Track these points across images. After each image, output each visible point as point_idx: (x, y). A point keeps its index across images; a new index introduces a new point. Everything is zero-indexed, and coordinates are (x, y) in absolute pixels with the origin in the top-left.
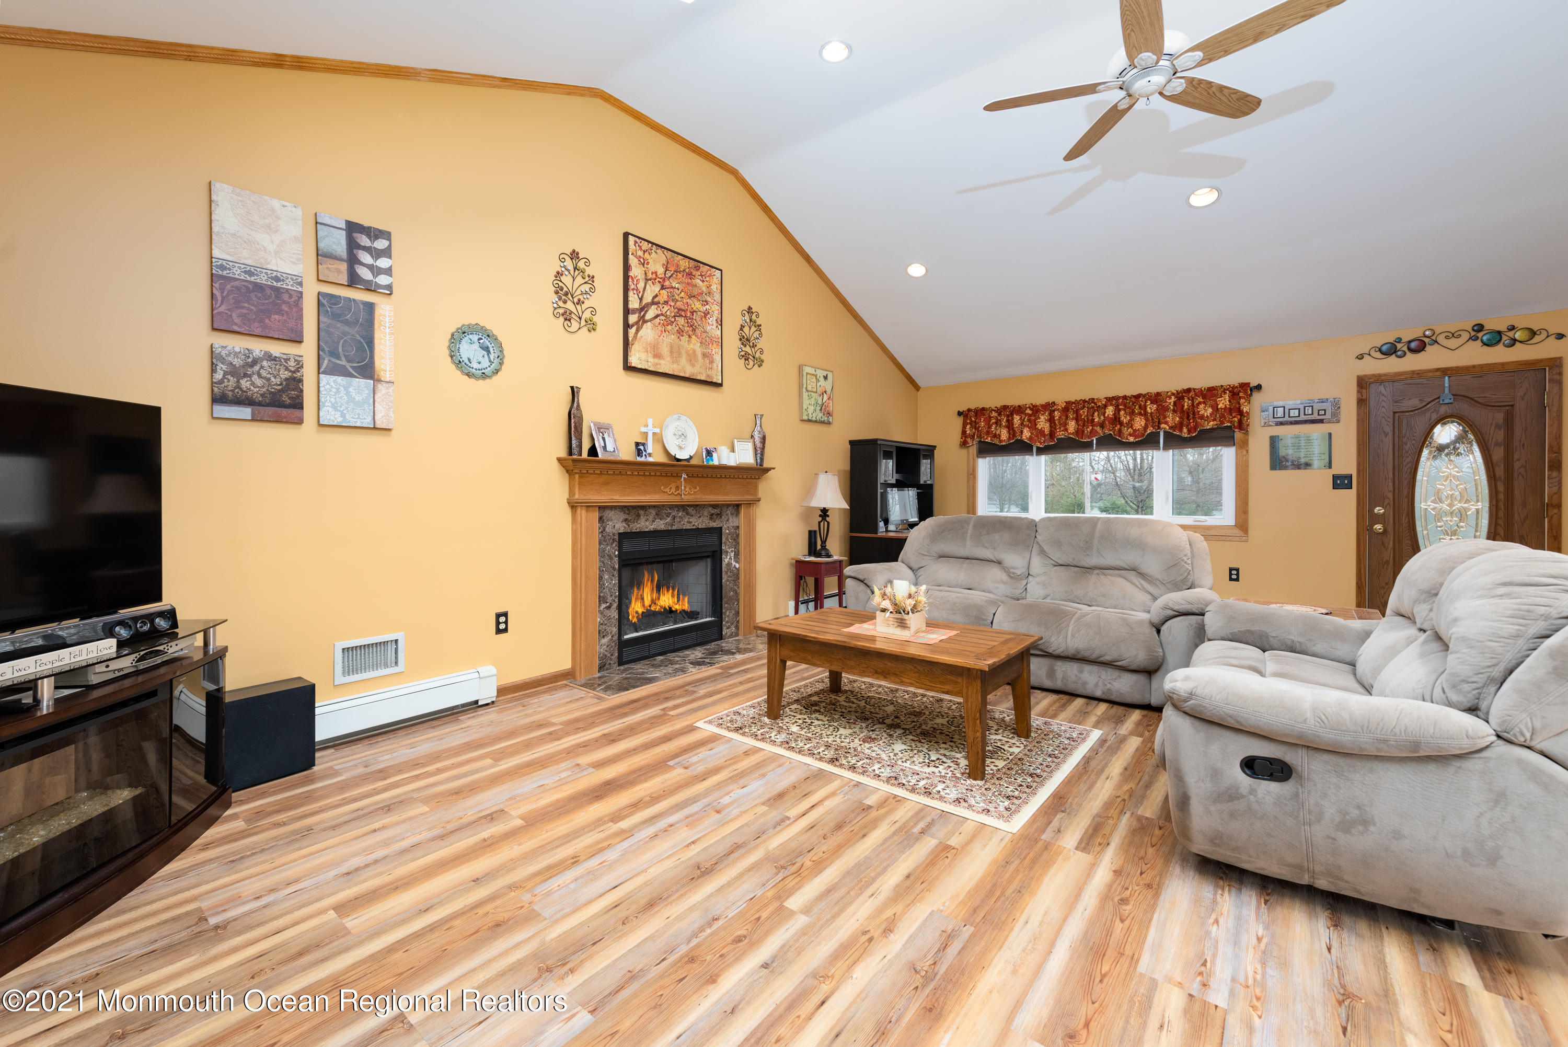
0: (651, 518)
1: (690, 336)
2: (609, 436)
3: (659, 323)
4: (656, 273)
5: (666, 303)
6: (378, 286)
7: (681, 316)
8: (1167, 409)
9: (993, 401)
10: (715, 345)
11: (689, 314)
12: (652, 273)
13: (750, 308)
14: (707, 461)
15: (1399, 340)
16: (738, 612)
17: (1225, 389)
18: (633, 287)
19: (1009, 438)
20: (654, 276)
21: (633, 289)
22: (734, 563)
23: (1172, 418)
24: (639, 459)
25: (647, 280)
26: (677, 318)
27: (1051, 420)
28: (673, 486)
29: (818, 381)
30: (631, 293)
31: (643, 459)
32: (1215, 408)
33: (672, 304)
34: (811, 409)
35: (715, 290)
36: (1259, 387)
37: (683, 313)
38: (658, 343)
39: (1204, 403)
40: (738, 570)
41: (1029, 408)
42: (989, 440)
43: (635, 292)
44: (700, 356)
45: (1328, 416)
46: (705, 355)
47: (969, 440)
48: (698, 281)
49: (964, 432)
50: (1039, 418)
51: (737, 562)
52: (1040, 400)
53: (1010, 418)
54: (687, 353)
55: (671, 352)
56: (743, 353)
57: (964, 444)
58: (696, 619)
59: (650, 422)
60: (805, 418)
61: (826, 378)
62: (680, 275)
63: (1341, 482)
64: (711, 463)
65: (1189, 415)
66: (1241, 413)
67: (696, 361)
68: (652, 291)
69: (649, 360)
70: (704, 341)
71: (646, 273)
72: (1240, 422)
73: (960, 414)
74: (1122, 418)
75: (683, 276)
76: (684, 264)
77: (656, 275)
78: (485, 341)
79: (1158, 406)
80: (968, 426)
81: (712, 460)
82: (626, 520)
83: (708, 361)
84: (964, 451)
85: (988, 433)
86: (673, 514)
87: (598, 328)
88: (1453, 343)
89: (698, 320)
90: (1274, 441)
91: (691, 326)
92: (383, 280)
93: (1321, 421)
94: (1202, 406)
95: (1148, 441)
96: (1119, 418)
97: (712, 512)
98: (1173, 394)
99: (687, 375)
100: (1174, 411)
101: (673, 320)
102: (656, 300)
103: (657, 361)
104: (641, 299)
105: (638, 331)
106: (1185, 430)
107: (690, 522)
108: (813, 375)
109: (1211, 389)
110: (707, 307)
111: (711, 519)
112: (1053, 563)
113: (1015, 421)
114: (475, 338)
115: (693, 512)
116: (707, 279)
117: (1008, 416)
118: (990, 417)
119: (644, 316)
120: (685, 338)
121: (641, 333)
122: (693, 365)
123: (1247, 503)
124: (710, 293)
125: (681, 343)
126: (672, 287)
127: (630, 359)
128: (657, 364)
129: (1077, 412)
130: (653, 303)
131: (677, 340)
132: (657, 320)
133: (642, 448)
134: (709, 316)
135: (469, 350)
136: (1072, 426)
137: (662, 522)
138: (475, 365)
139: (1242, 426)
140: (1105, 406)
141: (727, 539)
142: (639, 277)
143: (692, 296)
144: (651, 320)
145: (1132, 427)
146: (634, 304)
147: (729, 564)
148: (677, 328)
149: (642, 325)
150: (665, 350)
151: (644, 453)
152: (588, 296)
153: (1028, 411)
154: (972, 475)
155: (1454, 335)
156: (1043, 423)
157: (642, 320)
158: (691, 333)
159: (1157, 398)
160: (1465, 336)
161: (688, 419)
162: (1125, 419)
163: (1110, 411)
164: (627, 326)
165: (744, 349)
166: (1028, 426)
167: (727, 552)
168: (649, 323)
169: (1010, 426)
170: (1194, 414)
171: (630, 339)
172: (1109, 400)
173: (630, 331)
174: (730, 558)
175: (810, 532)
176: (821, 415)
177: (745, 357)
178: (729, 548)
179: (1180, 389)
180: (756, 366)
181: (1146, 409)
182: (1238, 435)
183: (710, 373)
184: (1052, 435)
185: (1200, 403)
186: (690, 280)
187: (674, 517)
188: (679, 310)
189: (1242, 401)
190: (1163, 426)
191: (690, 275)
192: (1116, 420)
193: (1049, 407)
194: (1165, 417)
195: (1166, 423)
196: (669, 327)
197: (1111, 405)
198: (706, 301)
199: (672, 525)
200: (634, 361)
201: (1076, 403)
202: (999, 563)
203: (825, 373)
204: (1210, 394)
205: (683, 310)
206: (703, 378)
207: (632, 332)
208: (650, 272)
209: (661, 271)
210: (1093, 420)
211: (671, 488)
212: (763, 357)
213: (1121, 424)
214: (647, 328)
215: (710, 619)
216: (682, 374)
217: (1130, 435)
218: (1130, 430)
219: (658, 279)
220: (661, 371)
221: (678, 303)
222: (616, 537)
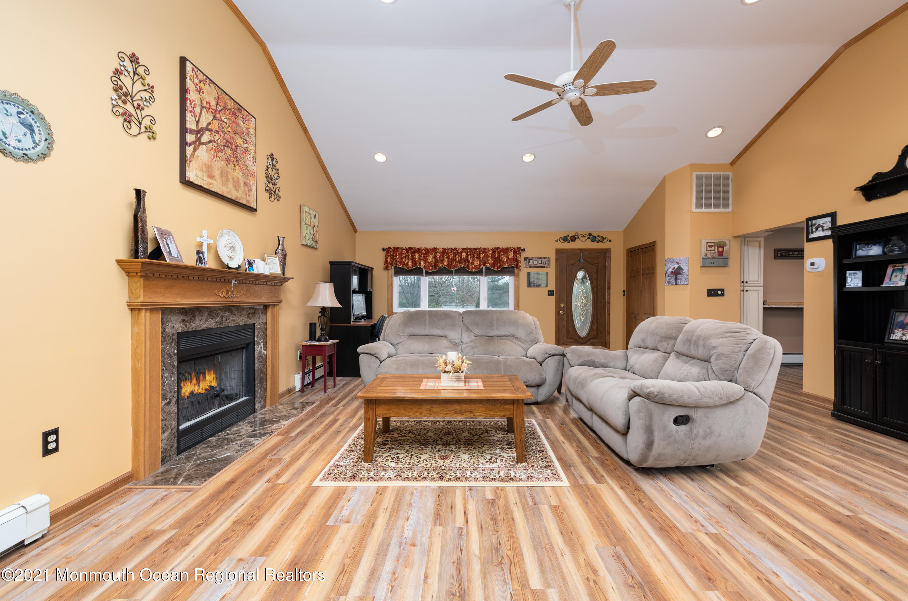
0: (204, 318)
1: (235, 166)
2: (171, 242)
3: (212, 148)
4: (209, 103)
5: (217, 132)
7: (228, 146)
8: (489, 256)
9: (404, 243)
10: (252, 177)
11: (234, 147)
12: (207, 103)
13: (272, 155)
14: (250, 270)
15: (568, 236)
16: (266, 389)
17: (511, 250)
18: (191, 109)
19: (413, 266)
20: (208, 106)
21: (191, 112)
22: (263, 351)
23: (491, 261)
24: (200, 265)
25: (202, 107)
26: (226, 148)
27: (435, 257)
28: (224, 289)
29: (311, 218)
30: (188, 115)
31: (203, 266)
32: (508, 258)
33: (222, 135)
34: (308, 237)
35: (252, 133)
36: (524, 250)
37: (230, 145)
38: (211, 166)
39: (503, 255)
40: (266, 356)
41: (424, 250)
42: (401, 266)
43: (193, 114)
44: (242, 184)
45: (546, 265)
46: (246, 184)
47: (389, 265)
48: (240, 122)
49: (386, 261)
50: (429, 256)
51: (265, 350)
52: (430, 246)
53: (413, 255)
54: (233, 179)
55: (222, 176)
56: (268, 188)
57: (386, 268)
58: (235, 400)
59: (205, 233)
60: (304, 243)
61: (315, 216)
62: (227, 112)
63: (550, 293)
64: (252, 272)
65: (498, 260)
66: (517, 261)
67: (240, 187)
68: (206, 119)
69: (204, 179)
70: (244, 172)
71: (201, 101)
72: (517, 265)
73: (384, 249)
74: (469, 260)
75: (230, 113)
76: (230, 104)
77: (210, 106)
79: (485, 255)
80: (389, 258)
81: (253, 270)
82: (183, 321)
83: (247, 189)
84: (386, 272)
85: (401, 262)
86: (222, 314)
87: (158, 137)
88: (583, 239)
89: (241, 153)
90: (529, 274)
91: (236, 157)
93: (544, 267)
94: (503, 256)
95: (479, 272)
96: (468, 259)
97: (249, 311)
98: (491, 249)
99: (233, 198)
100: (492, 258)
101: (222, 148)
102: (210, 127)
103: (210, 180)
104: (198, 122)
105: (195, 150)
106: (496, 267)
107: (233, 321)
108: (308, 213)
109: (506, 249)
110: (247, 145)
111: (248, 317)
112: (474, 335)
113: (416, 256)
115: (236, 312)
116: (247, 122)
117: (412, 253)
118: (402, 253)
119: (200, 138)
120: (231, 166)
121: (198, 153)
122: (237, 190)
123: (519, 302)
124: (248, 134)
125: (229, 170)
126: (222, 120)
127: (188, 174)
128: (210, 183)
129: (448, 254)
130: (207, 129)
131: (226, 167)
132: (210, 145)
133: (201, 255)
134: (247, 153)
136: (446, 261)
137: (212, 321)
138: (13, 143)
139: (517, 267)
140: (462, 253)
141: (259, 333)
142: (196, 102)
143: (236, 133)
144: (205, 144)
145: (473, 264)
146: (191, 124)
147: (260, 352)
148: (226, 156)
149: (199, 146)
150: (217, 173)
151: (203, 261)
152: (148, 104)
153: (423, 252)
154: (390, 287)
155: (583, 236)
156: (431, 259)
157: (198, 143)
158: (235, 163)
159: (484, 250)
160: (587, 237)
161: (236, 235)
162: (470, 260)
163: (464, 255)
164: (183, 144)
165: (269, 185)
166: (423, 260)
167: (258, 343)
168: (204, 146)
169: (413, 259)
170: (500, 259)
171: (188, 156)
172: (464, 249)
173: (187, 148)
174: (261, 348)
175: (311, 324)
176: (312, 242)
177: (269, 191)
178: (260, 340)
179: (494, 247)
180: (276, 200)
181: (480, 255)
182: (516, 271)
183: (249, 199)
184: (436, 266)
185: (502, 255)
186: (234, 119)
187: (222, 317)
188: (227, 141)
189: (518, 255)
190: (487, 264)
191: (234, 114)
192: (467, 260)
193: (434, 250)
194: (488, 260)
195: (488, 263)
196: (220, 154)
197: (465, 252)
198: (246, 140)
199: (221, 323)
200: (192, 175)
201: (448, 249)
202: (445, 337)
203: (314, 213)
204: (506, 251)
205: (230, 143)
206: (244, 202)
207: (189, 150)
208: (205, 101)
209: (213, 103)
210: (456, 259)
211: (222, 292)
212: (280, 194)
213: (469, 262)
214: (202, 150)
215: (244, 398)
216: (229, 196)
217: (473, 268)
218: (473, 265)
219: (211, 110)
220: (213, 190)
221: (226, 135)
222: (175, 337)
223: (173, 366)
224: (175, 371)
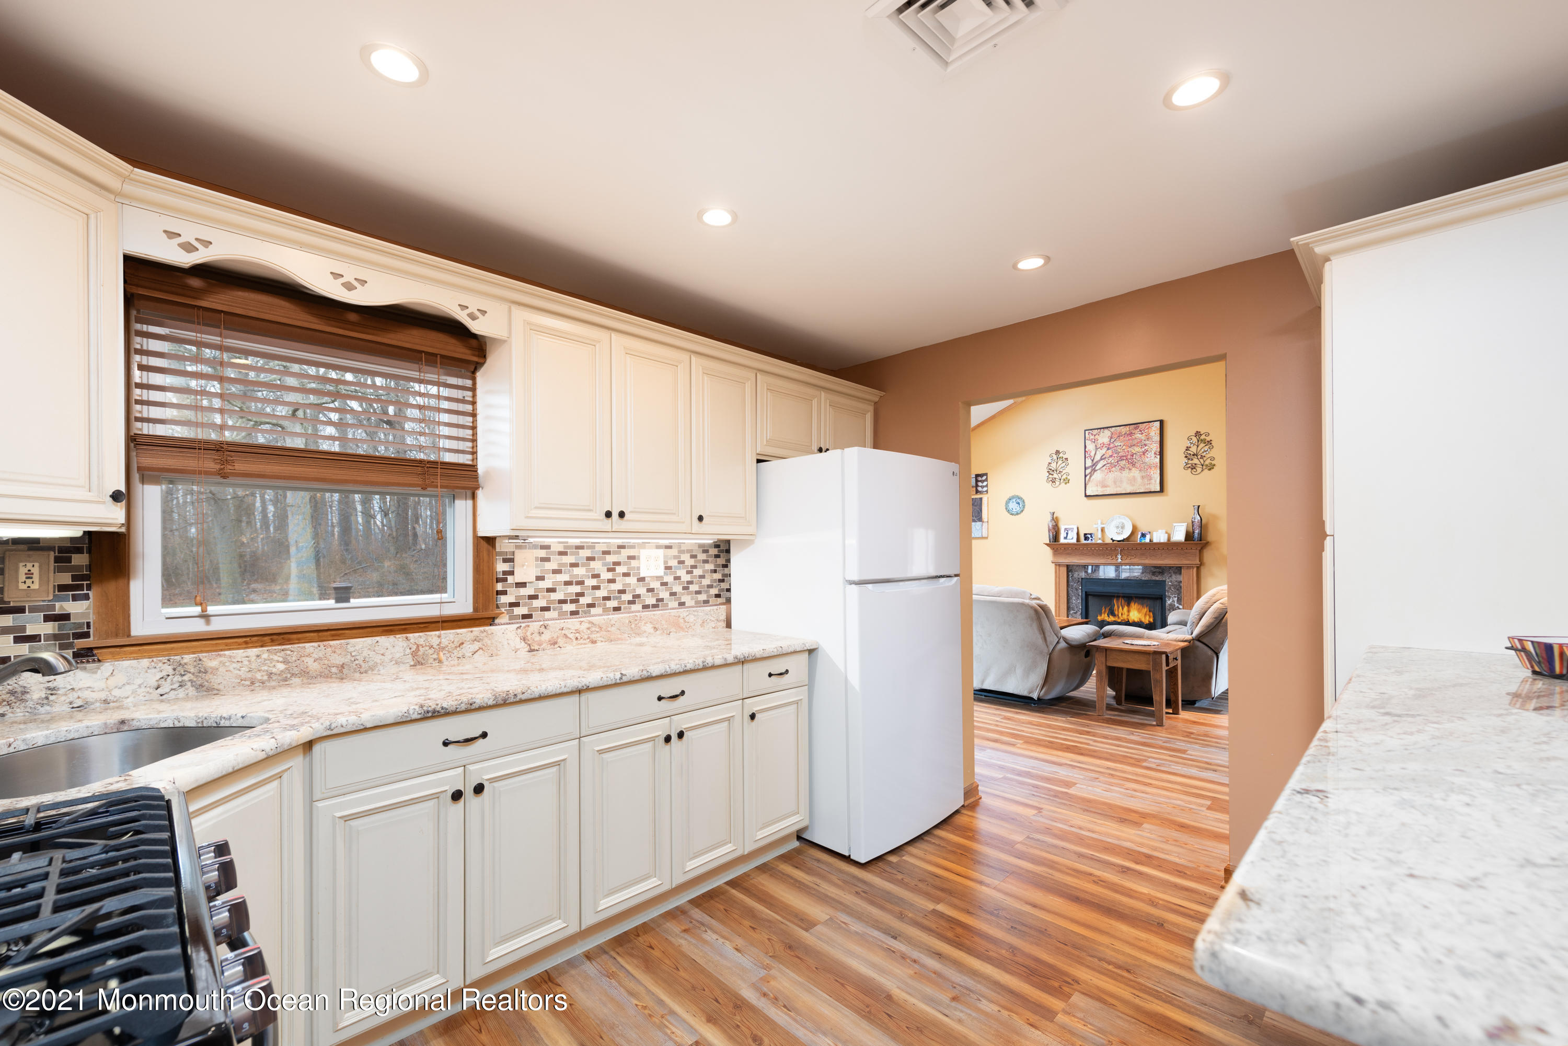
1: (1130, 469)
2: (1072, 532)
3: (1107, 468)
5: (1111, 456)
6: (983, 492)
7: (1122, 460)
11: (1129, 457)
12: (1100, 445)
13: (1196, 433)
14: (1141, 540)
18: (1089, 455)
20: (1102, 445)
21: (1088, 457)
22: (1177, 605)
25: (1097, 449)
26: (1119, 462)
30: (1087, 459)
31: (1089, 542)
33: (1116, 455)
35: (1153, 435)
37: (1124, 458)
38: (1107, 479)
43: (1090, 457)
44: (1139, 478)
46: (1142, 477)
48: (1138, 436)
51: (1179, 604)
54: (1129, 479)
55: (1115, 482)
56: (1189, 465)
62: (1121, 438)
64: (1145, 541)
67: (1137, 482)
68: (1100, 453)
69: (1102, 489)
70: (1143, 468)
71: (1096, 446)
75: (1124, 437)
76: (1124, 431)
77: (1105, 443)
78: (1018, 501)
81: (1145, 539)
83: (1146, 480)
87: (1070, 481)
89: (1137, 458)
91: (1131, 463)
92: (985, 489)
97: (1156, 571)
99: (1128, 492)
101: (1116, 463)
102: (1103, 457)
103: (1106, 488)
104: (1093, 461)
105: (1090, 477)
110: (1146, 448)
111: (1156, 574)
114: (1014, 500)
116: (1146, 431)
119: (1095, 468)
120: (1126, 471)
121: (1094, 476)
122: (1133, 485)
124: (1148, 439)
125: (1123, 475)
126: (1116, 447)
127: (1088, 492)
128: (1107, 490)
130: (1101, 459)
131: (1120, 474)
132: (1105, 467)
133: (1089, 536)
134: (1147, 452)
135: (1013, 506)
138: (1014, 510)
141: (1171, 590)
142: (1092, 450)
144: (1099, 469)
146: (1090, 463)
147: (1173, 605)
148: (1119, 468)
149: (1094, 473)
150: (1112, 481)
151: (1091, 538)
152: (1065, 468)
157: (1094, 470)
161: (1126, 517)
164: (1086, 475)
165: (1191, 462)
167: (1170, 596)
168: (1099, 471)
171: (1088, 482)
173: (1087, 477)
174: (1174, 601)
177: (1195, 466)
178: (1174, 596)
180: (1206, 470)
183: (1149, 486)
186: (1130, 438)
191: (1130, 434)
196: (1114, 469)
200: (1090, 492)
205: (1123, 456)
209: (1107, 440)
211: (1112, 556)
212: (1213, 464)
214: (1097, 474)
219: (1105, 445)
220: (1109, 493)
222: (1080, 580)
223: (1079, 595)
224: (1080, 598)
